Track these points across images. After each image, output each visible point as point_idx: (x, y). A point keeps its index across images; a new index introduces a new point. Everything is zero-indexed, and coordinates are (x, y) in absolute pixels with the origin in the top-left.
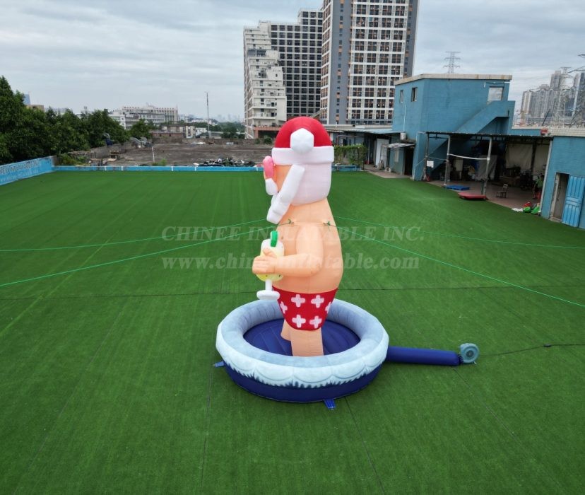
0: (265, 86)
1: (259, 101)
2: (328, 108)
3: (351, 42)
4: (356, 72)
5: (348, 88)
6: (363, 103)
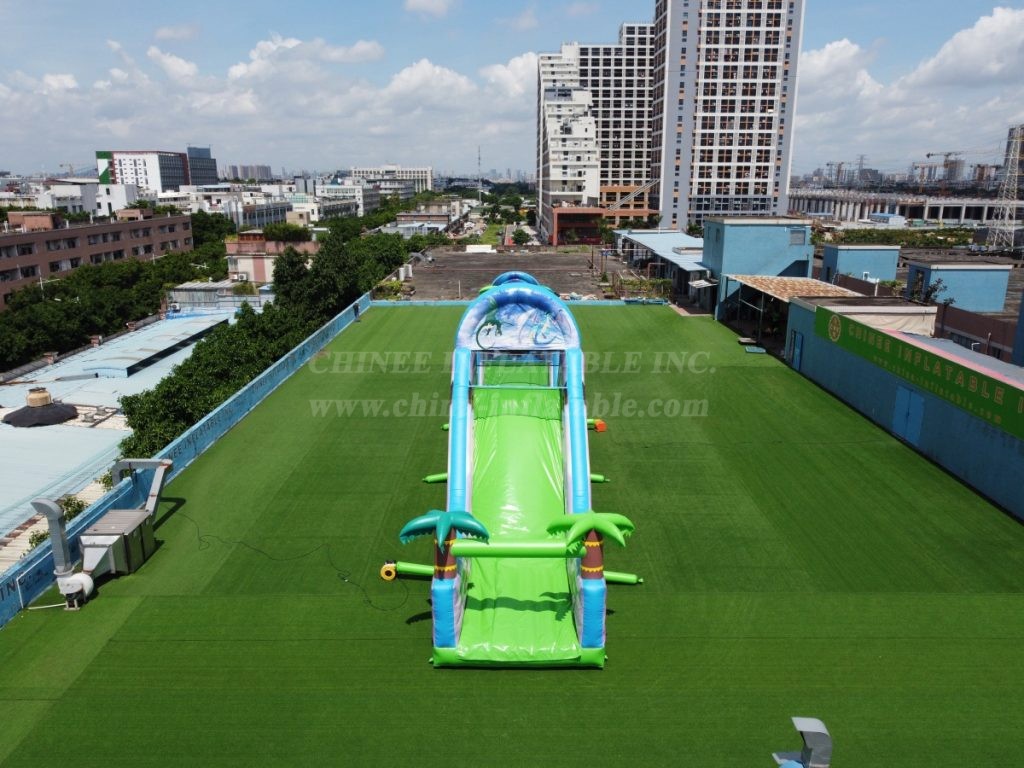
0: (569, 147)
2: (661, 179)
3: (697, 84)
5: (693, 151)
6: (714, 173)
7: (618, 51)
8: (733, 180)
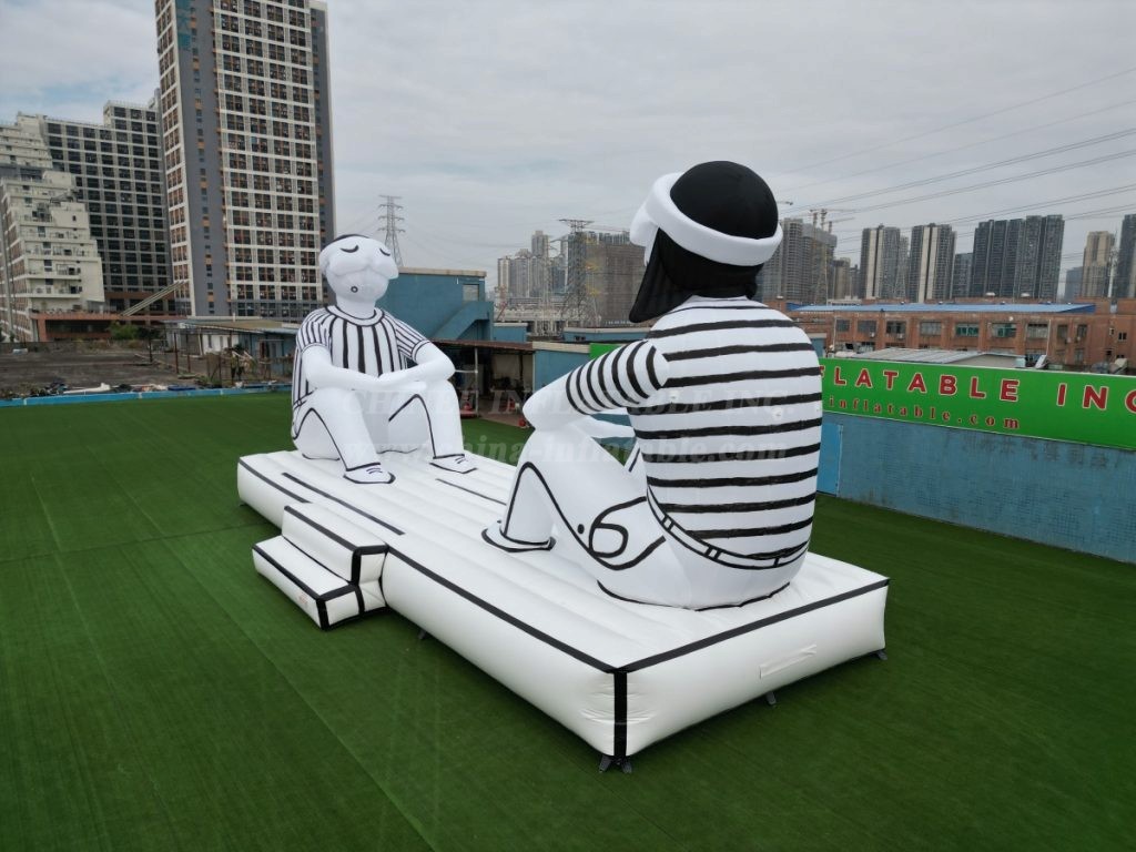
0: (50, 236)
1: (42, 264)
2: (191, 280)
3: (222, 172)
4: (236, 222)
5: (227, 249)
6: (256, 275)
7: (105, 134)
8: (278, 283)
